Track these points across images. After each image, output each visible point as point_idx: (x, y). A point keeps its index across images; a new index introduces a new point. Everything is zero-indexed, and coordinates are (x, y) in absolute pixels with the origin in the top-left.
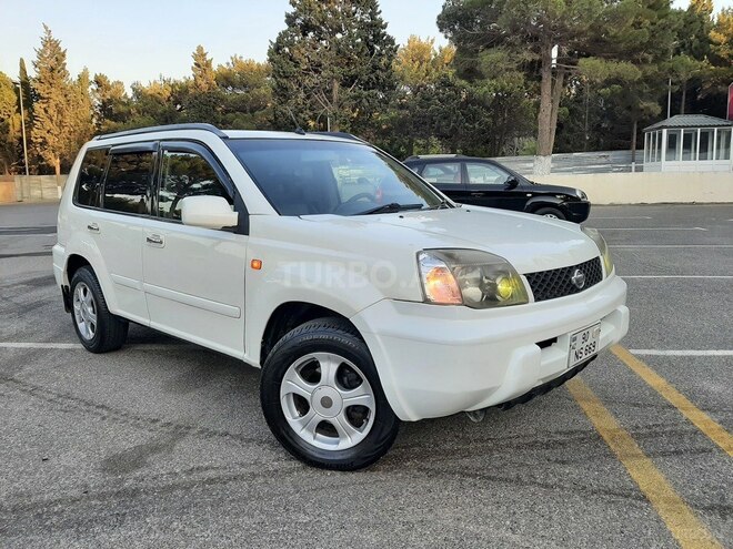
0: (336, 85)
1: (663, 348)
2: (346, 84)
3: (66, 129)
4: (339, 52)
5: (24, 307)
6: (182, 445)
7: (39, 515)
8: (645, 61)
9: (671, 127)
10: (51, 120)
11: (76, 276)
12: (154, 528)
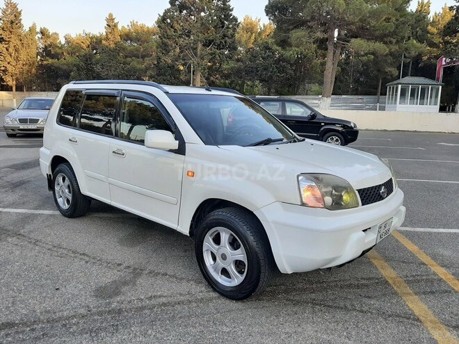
0: (200, 46)
1: (412, 226)
2: (206, 45)
3: (21, 62)
4: (202, 24)
5: (13, 184)
6: (140, 281)
7: (64, 325)
8: (391, 42)
9: (404, 84)
10: (11, 55)
11: (57, 169)
12: (138, 334)
